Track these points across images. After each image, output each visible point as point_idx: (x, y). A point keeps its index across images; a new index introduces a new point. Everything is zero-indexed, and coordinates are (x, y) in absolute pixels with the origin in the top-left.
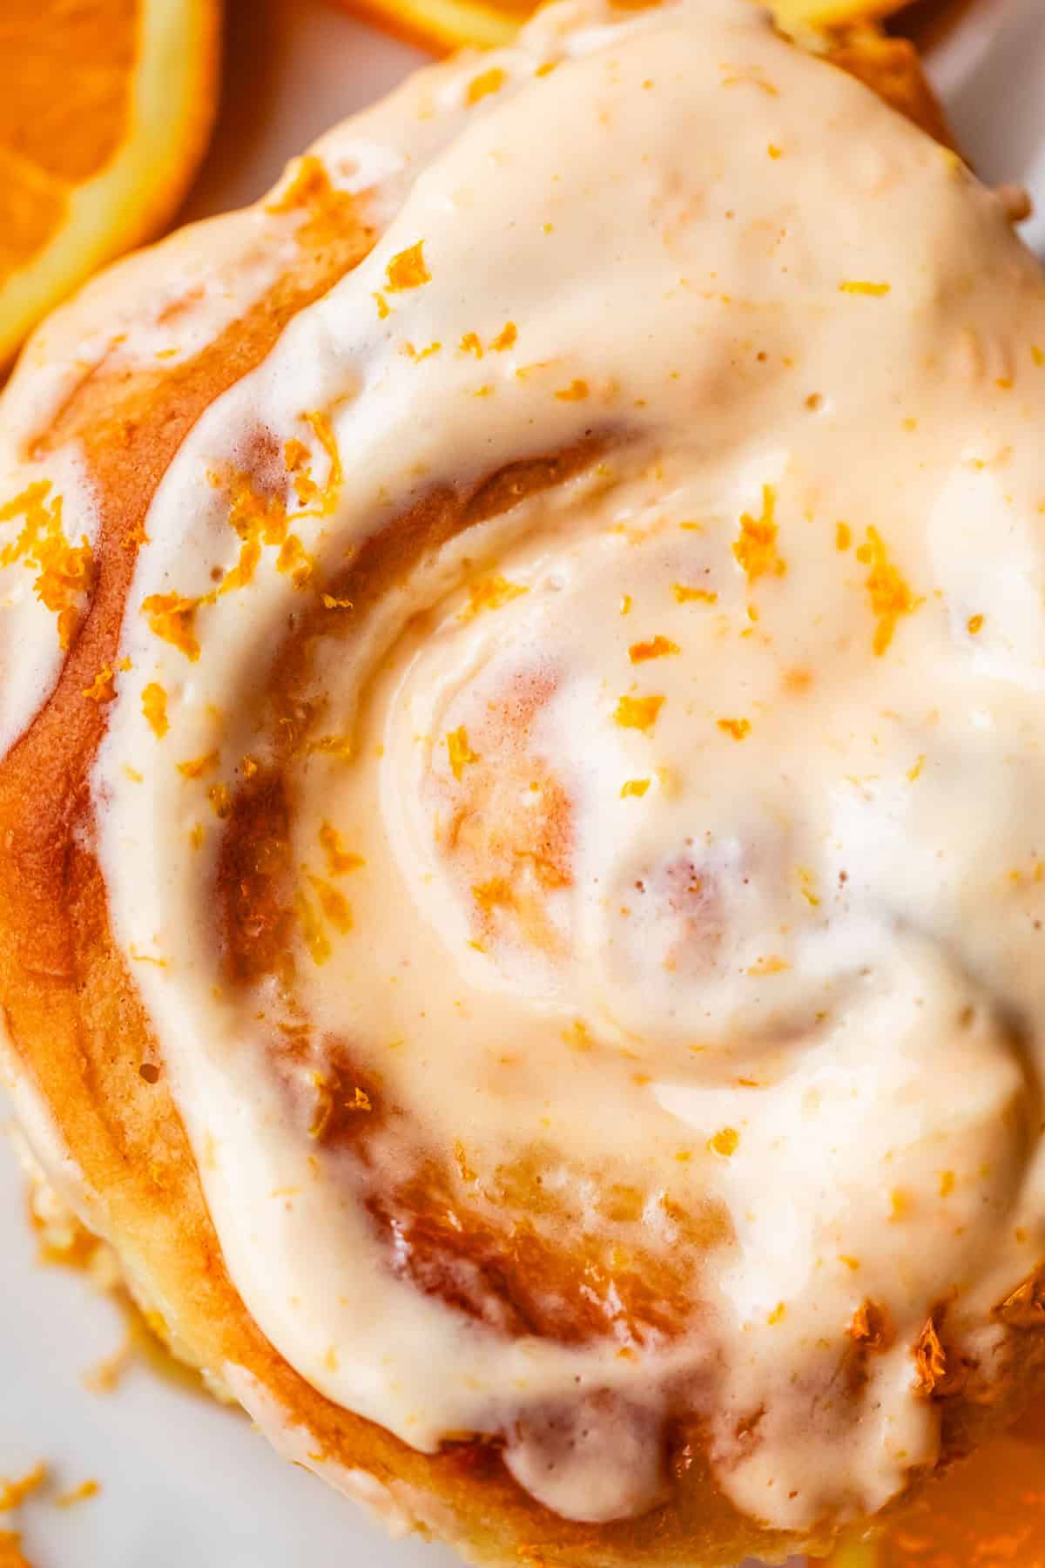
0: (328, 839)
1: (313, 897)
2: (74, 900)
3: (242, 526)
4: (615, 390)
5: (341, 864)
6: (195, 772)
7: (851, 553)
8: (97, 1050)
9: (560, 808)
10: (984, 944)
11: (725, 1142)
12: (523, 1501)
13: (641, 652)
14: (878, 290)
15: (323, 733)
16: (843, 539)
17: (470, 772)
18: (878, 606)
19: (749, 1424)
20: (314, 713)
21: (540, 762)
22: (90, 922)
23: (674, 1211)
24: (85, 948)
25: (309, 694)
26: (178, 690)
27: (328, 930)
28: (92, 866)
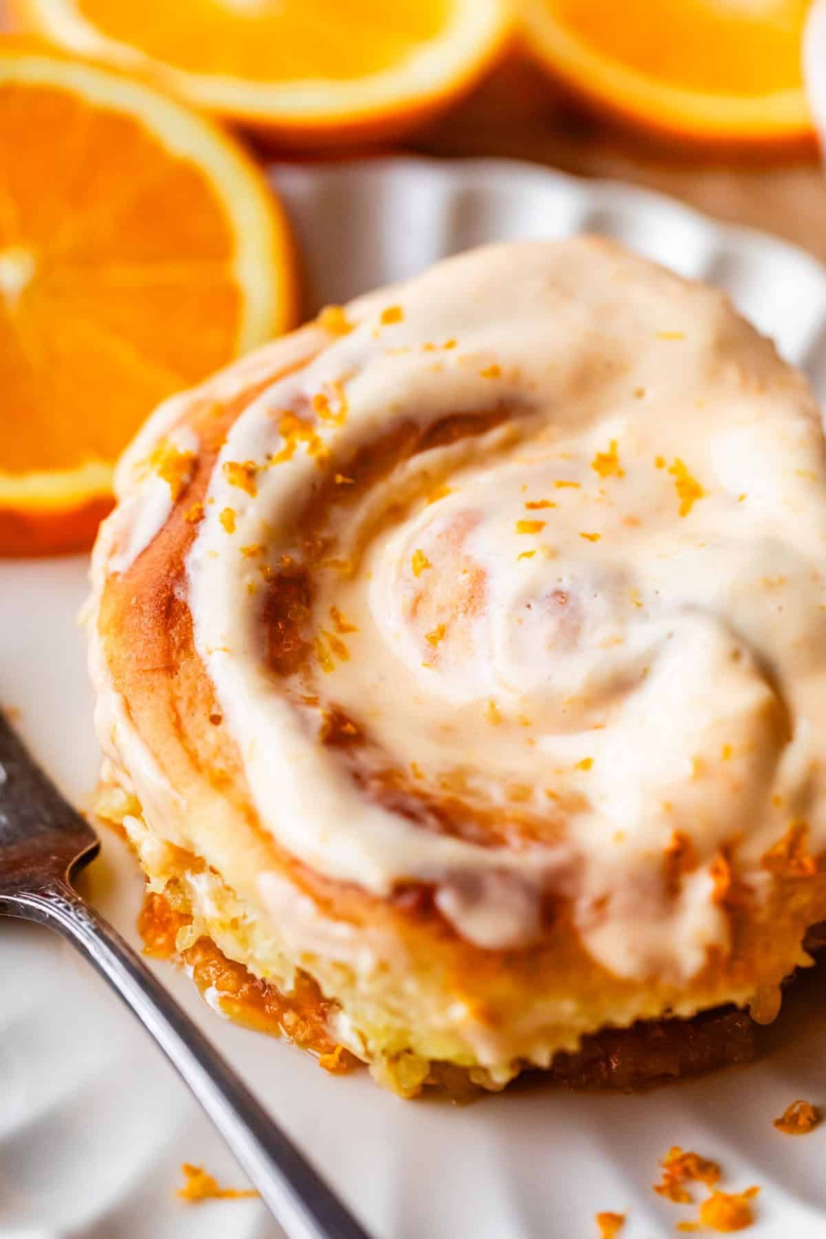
0: (335, 615)
1: (324, 641)
2: (172, 627)
3: (286, 434)
4: (516, 377)
5: (343, 629)
6: (252, 554)
7: (665, 471)
8: (182, 707)
9: (479, 577)
10: (748, 618)
11: (586, 764)
12: (449, 933)
13: (532, 506)
14: (679, 336)
15: (335, 557)
16: (660, 463)
17: (426, 572)
18: (681, 495)
19: (601, 904)
20: (329, 546)
21: (468, 559)
22: (183, 638)
23: (552, 795)
24: (178, 653)
25: (325, 534)
26: (243, 512)
27: (334, 658)
28: (185, 609)
